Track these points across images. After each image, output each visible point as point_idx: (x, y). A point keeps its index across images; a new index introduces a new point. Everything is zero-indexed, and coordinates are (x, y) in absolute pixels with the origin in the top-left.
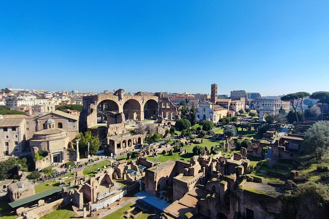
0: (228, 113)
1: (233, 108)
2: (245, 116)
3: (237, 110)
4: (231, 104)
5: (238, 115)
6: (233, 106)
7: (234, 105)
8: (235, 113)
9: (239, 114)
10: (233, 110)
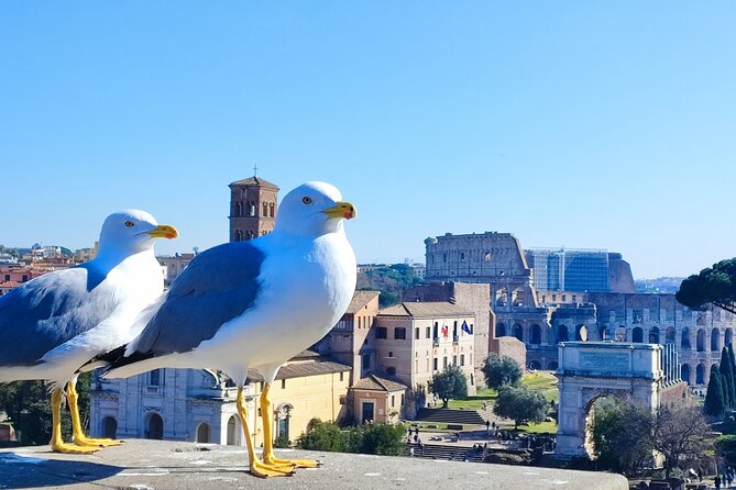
0: (348, 401)
1: (389, 362)
2: (474, 418)
3: (421, 375)
4: (378, 331)
5: (424, 414)
6: (391, 342)
7: (401, 334)
8: (406, 400)
9: (432, 401)
10: (390, 374)
